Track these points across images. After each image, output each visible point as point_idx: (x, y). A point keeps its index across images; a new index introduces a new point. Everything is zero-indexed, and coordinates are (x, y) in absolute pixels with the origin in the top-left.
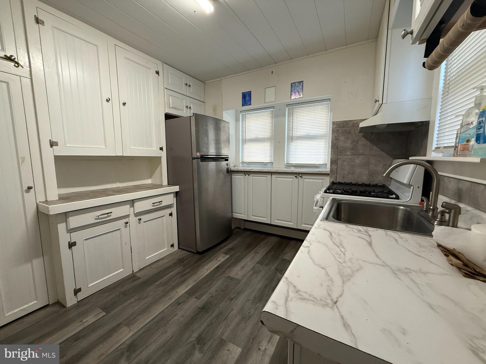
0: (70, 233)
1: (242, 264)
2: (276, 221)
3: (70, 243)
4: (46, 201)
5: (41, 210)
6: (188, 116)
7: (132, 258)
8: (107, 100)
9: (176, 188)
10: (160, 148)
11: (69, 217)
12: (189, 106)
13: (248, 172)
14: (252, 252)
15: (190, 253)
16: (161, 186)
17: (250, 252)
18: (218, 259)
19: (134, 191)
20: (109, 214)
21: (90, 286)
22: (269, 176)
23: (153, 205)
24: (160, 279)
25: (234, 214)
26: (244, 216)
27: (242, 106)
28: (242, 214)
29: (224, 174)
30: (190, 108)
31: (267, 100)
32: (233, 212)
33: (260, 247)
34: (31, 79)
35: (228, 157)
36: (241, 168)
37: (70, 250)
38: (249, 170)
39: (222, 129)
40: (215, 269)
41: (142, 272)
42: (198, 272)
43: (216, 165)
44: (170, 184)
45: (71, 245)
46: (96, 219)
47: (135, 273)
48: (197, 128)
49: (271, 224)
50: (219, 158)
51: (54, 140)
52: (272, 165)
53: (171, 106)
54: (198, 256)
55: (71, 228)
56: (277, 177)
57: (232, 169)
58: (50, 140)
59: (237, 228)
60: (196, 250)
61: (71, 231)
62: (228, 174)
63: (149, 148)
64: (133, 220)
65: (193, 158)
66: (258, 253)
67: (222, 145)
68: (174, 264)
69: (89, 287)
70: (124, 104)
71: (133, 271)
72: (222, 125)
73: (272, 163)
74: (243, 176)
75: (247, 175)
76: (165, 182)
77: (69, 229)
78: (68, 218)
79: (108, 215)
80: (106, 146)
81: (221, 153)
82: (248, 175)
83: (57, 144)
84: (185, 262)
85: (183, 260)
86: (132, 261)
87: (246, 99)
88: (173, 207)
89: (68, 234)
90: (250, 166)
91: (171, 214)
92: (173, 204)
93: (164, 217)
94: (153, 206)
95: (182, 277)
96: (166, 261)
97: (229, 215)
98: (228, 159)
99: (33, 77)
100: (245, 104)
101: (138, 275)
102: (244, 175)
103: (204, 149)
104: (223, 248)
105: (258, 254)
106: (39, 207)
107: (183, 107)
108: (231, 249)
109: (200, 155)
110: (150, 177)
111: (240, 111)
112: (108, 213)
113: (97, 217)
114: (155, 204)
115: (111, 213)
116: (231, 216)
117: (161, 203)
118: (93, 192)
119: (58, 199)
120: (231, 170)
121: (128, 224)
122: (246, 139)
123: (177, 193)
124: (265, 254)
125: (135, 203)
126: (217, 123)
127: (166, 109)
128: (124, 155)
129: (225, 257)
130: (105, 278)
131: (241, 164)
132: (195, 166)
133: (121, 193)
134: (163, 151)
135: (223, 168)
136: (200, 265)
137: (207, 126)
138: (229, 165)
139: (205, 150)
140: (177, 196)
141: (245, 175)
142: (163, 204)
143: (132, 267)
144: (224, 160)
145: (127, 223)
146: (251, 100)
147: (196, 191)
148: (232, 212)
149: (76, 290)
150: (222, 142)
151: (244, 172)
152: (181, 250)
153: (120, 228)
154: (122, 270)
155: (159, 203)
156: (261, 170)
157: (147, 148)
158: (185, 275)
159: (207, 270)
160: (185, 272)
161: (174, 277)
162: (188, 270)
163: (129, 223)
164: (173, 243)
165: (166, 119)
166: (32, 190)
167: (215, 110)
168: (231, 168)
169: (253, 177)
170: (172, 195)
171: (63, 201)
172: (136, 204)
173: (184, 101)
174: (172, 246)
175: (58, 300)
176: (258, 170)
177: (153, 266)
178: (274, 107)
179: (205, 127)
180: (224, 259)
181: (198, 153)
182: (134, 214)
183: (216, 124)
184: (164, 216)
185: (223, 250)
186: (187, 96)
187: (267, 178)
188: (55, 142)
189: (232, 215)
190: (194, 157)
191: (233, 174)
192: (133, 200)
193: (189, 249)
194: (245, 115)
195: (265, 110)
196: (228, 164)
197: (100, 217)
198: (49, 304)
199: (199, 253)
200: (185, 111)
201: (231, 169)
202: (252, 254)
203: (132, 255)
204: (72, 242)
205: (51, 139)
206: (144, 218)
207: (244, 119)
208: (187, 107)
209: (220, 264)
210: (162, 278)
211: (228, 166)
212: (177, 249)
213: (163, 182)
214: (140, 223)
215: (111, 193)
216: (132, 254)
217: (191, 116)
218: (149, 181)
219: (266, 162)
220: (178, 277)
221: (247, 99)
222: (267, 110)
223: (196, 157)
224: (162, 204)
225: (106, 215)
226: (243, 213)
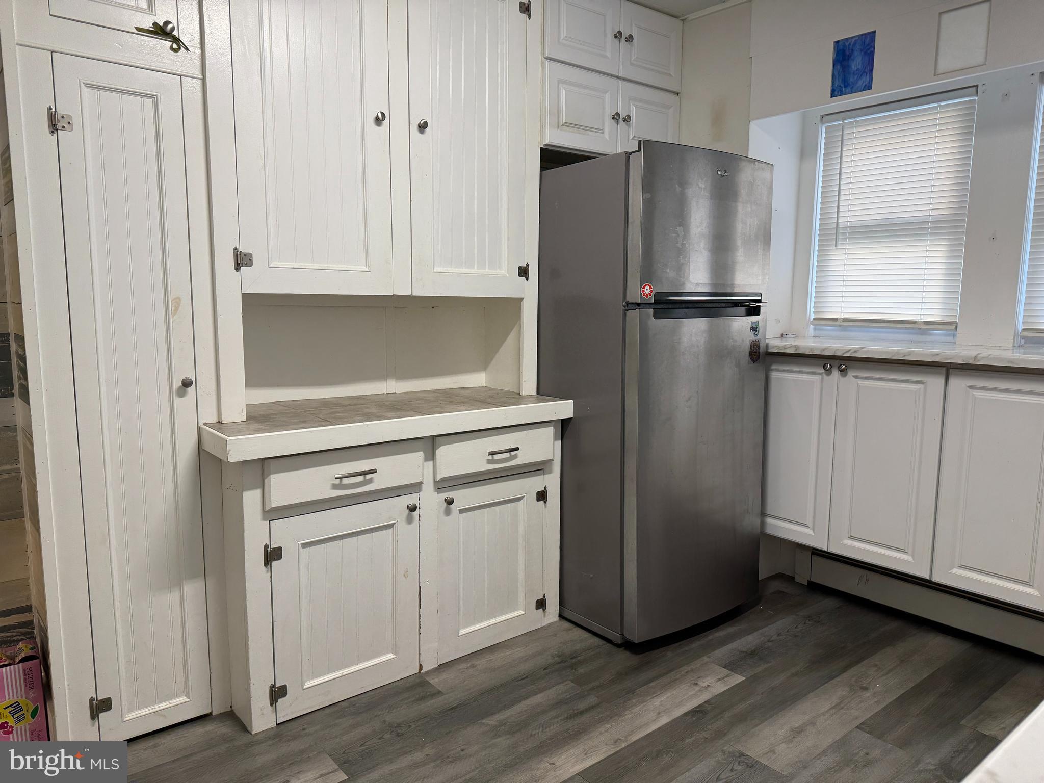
0: (270, 521)
1: (794, 717)
2: (956, 571)
3: (269, 549)
4: (219, 422)
5: (208, 446)
6: (619, 151)
7: (419, 624)
8: (377, 119)
9: (564, 409)
10: (520, 268)
11: (269, 475)
12: (623, 115)
13: (841, 362)
14: (838, 679)
15: (597, 641)
16: (515, 398)
17: (831, 678)
18: (699, 683)
19: (438, 409)
20: (368, 476)
21: (307, 685)
22: (935, 382)
23: (490, 457)
24: (499, 711)
25: (769, 521)
26: (811, 533)
27: (832, 96)
28: (804, 525)
29: (738, 365)
30: (627, 119)
31: (943, 66)
32: (769, 510)
33: (876, 666)
34: (204, 80)
35: (759, 301)
36: (810, 342)
37: (267, 572)
38: (847, 352)
39: (743, 192)
40: (686, 714)
41: (445, 676)
42: (627, 712)
43: (711, 332)
44: (545, 391)
45: (272, 555)
46: (335, 487)
47: (427, 673)
48: (648, 196)
49: (930, 581)
50: (724, 305)
51: (244, 250)
52: (954, 336)
53: (563, 120)
54: (624, 658)
55: (273, 506)
56: (972, 388)
57: (774, 347)
58: (236, 249)
59: (779, 576)
60: (623, 635)
61: (272, 514)
62: (756, 364)
63: (487, 271)
64: (429, 500)
65: (628, 303)
66: (865, 689)
67: (740, 255)
68: (545, 669)
69: (305, 687)
70: (423, 127)
71: (421, 667)
72: (745, 175)
73: (954, 327)
74: (817, 378)
75: (836, 373)
76: (529, 386)
77: (267, 508)
78: (267, 477)
79: (365, 477)
80: (368, 266)
81: (732, 285)
82: (842, 371)
83: (251, 260)
84: (582, 670)
85: (574, 660)
86: (420, 634)
87: (849, 66)
88: (550, 472)
89: (265, 522)
90: (852, 334)
91: (542, 496)
92: (552, 460)
93: (520, 503)
94: (489, 462)
95: (570, 717)
96: (519, 652)
97: (751, 522)
98: (760, 306)
99: (208, 75)
100: (845, 87)
101: (434, 681)
102: (824, 371)
103: (668, 271)
104: (722, 643)
105: (867, 694)
106: (205, 437)
107: (603, 121)
108: (753, 654)
109: (653, 294)
110: (484, 364)
111: (822, 117)
112: (364, 473)
113: (337, 482)
114: (496, 457)
115: (374, 471)
116: (759, 531)
117: (513, 453)
118: (325, 404)
119: (244, 419)
120: (769, 351)
121: (416, 514)
122: (841, 225)
123: (565, 423)
124: (895, 699)
125: (440, 446)
126: (725, 171)
127: (547, 131)
128: (413, 295)
129: (726, 679)
130: (346, 671)
131: (812, 327)
132: (633, 334)
133: (403, 413)
134: (527, 279)
135: (736, 341)
136: (631, 691)
137: (683, 184)
138: (760, 329)
139: (671, 273)
140: (566, 436)
141: (829, 372)
142: (522, 458)
143: (419, 654)
144: (743, 310)
145: (412, 509)
146: (872, 70)
147: (632, 424)
148: (763, 514)
149: (274, 689)
150: (739, 242)
151: (825, 361)
152: (567, 625)
153: (395, 523)
154: (390, 656)
155: (507, 455)
156: (898, 353)
157: (481, 271)
158: (581, 713)
159: (659, 713)
160: (582, 705)
161: (544, 712)
162: (592, 700)
163: (419, 508)
164: (544, 596)
165: (543, 168)
166: (191, 390)
167: (718, 119)
168: (767, 341)
169: (860, 382)
170: (550, 431)
171: (257, 426)
172: (443, 451)
173: (607, 96)
174: (541, 604)
175: (231, 707)
176: (887, 352)
177: (481, 663)
178: (977, 86)
179: (678, 189)
180: (720, 688)
181: (647, 287)
182: (435, 482)
183: (722, 176)
184: (520, 499)
185: (721, 652)
186: (617, 77)
187: (925, 389)
188: (245, 255)
189: (763, 524)
190: (630, 301)
191: (774, 367)
192: (434, 438)
193: (596, 627)
194: (843, 131)
195: (936, 105)
196: (760, 325)
197: (346, 481)
198: (211, 713)
199: (628, 646)
200: (607, 135)
201: (770, 345)
202: (837, 691)
203: (420, 615)
204: (272, 547)
205: (238, 247)
206: (464, 497)
207: (836, 146)
208: (616, 117)
209: (706, 702)
210: (506, 707)
211: (756, 335)
212: (557, 618)
213: (524, 383)
214: (448, 512)
215: (374, 410)
216: (421, 610)
217: (631, 153)
218: (477, 380)
219: (926, 323)
220: (556, 717)
221: (853, 67)
222: (942, 103)
223: (639, 301)
224: (515, 457)
225: (360, 478)
226: (810, 525)
